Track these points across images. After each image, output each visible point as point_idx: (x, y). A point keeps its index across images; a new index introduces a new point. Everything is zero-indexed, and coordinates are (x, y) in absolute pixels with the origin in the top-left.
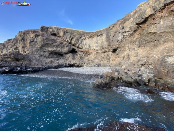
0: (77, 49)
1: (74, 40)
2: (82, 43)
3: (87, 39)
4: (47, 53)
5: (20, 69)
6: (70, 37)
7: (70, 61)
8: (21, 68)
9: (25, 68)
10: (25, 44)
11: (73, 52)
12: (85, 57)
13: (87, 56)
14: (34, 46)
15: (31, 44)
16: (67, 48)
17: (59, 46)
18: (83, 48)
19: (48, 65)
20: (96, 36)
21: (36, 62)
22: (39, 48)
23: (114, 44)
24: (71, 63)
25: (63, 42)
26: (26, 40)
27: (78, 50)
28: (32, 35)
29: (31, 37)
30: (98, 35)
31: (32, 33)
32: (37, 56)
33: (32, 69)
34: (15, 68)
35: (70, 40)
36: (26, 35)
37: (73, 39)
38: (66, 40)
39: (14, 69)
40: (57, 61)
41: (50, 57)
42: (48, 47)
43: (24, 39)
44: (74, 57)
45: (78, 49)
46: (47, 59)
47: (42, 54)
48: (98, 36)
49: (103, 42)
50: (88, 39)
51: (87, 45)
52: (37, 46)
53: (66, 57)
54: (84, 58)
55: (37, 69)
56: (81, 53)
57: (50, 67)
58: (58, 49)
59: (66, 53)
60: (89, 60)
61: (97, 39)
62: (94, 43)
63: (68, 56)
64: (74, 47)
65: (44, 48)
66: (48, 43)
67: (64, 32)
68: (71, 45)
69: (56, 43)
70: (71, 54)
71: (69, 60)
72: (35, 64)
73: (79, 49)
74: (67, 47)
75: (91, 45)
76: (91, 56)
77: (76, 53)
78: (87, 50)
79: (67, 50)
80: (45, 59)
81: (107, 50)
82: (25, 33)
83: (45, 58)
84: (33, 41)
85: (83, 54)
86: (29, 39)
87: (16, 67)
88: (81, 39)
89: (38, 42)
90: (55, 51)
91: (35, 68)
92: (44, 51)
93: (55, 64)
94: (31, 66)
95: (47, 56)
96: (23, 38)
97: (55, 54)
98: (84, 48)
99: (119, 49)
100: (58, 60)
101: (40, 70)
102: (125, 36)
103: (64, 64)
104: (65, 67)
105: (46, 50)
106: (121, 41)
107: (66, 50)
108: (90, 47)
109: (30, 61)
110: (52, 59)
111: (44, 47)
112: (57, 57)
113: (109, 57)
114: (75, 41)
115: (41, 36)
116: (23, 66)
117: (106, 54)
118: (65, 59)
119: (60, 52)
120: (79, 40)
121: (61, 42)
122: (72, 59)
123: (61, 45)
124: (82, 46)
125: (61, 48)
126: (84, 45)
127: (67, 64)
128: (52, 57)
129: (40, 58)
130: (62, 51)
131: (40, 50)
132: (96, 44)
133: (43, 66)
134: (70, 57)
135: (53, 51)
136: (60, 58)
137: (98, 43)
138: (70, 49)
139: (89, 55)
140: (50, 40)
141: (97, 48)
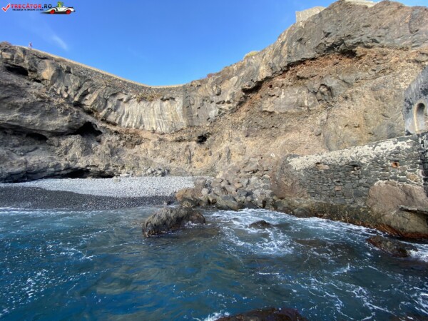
0: (100, 125)
1: (90, 98)
2: (119, 110)
3: (134, 101)
6: (79, 88)
11: (88, 131)
12: (125, 148)
13: (133, 146)
17: (32, 108)
18: (120, 123)
20: (159, 100)
23: (201, 125)
24: (76, 166)
25: (53, 99)
27: (104, 128)
30: (165, 98)
35: (78, 95)
37: (89, 95)
38: (61, 94)
40: (22, 158)
44: (89, 146)
45: (104, 125)
48: (165, 100)
49: (176, 115)
51: (132, 118)
53: (59, 145)
54: (122, 150)
56: (115, 138)
58: (29, 118)
59: (59, 134)
60: (138, 159)
61: (161, 106)
62: (154, 115)
63: (65, 142)
64: (90, 119)
67: (59, 70)
68: (80, 110)
69: (22, 96)
70: (78, 136)
71: (70, 155)
73: (108, 126)
74: (65, 114)
75: (145, 120)
76: (143, 146)
77: (99, 137)
78: (132, 130)
79: (66, 124)
81: (185, 136)
85: (121, 139)
88: (116, 98)
93: (12, 166)
97: (14, 134)
98: (125, 123)
99: (211, 137)
100: (26, 153)
102: (223, 112)
103: (48, 167)
104: (53, 176)
106: (215, 121)
107: (60, 122)
108: (141, 122)
112: (23, 144)
113: (190, 152)
114: (96, 101)
117: (183, 145)
118: (54, 151)
119: (38, 128)
120: (108, 102)
121: (41, 97)
122: (82, 153)
123: (43, 106)
124: (117, 117)
125: (42, 116)
126: (124, 117)
127: (61, 167)
130: (43, 124)
132: (160, 120)
134: (73, 147)
135: (6, 124)
136: (33, 147)
137: (165, 116)
138: (76, 122)
139: (138, 145)
141: (161, 130)
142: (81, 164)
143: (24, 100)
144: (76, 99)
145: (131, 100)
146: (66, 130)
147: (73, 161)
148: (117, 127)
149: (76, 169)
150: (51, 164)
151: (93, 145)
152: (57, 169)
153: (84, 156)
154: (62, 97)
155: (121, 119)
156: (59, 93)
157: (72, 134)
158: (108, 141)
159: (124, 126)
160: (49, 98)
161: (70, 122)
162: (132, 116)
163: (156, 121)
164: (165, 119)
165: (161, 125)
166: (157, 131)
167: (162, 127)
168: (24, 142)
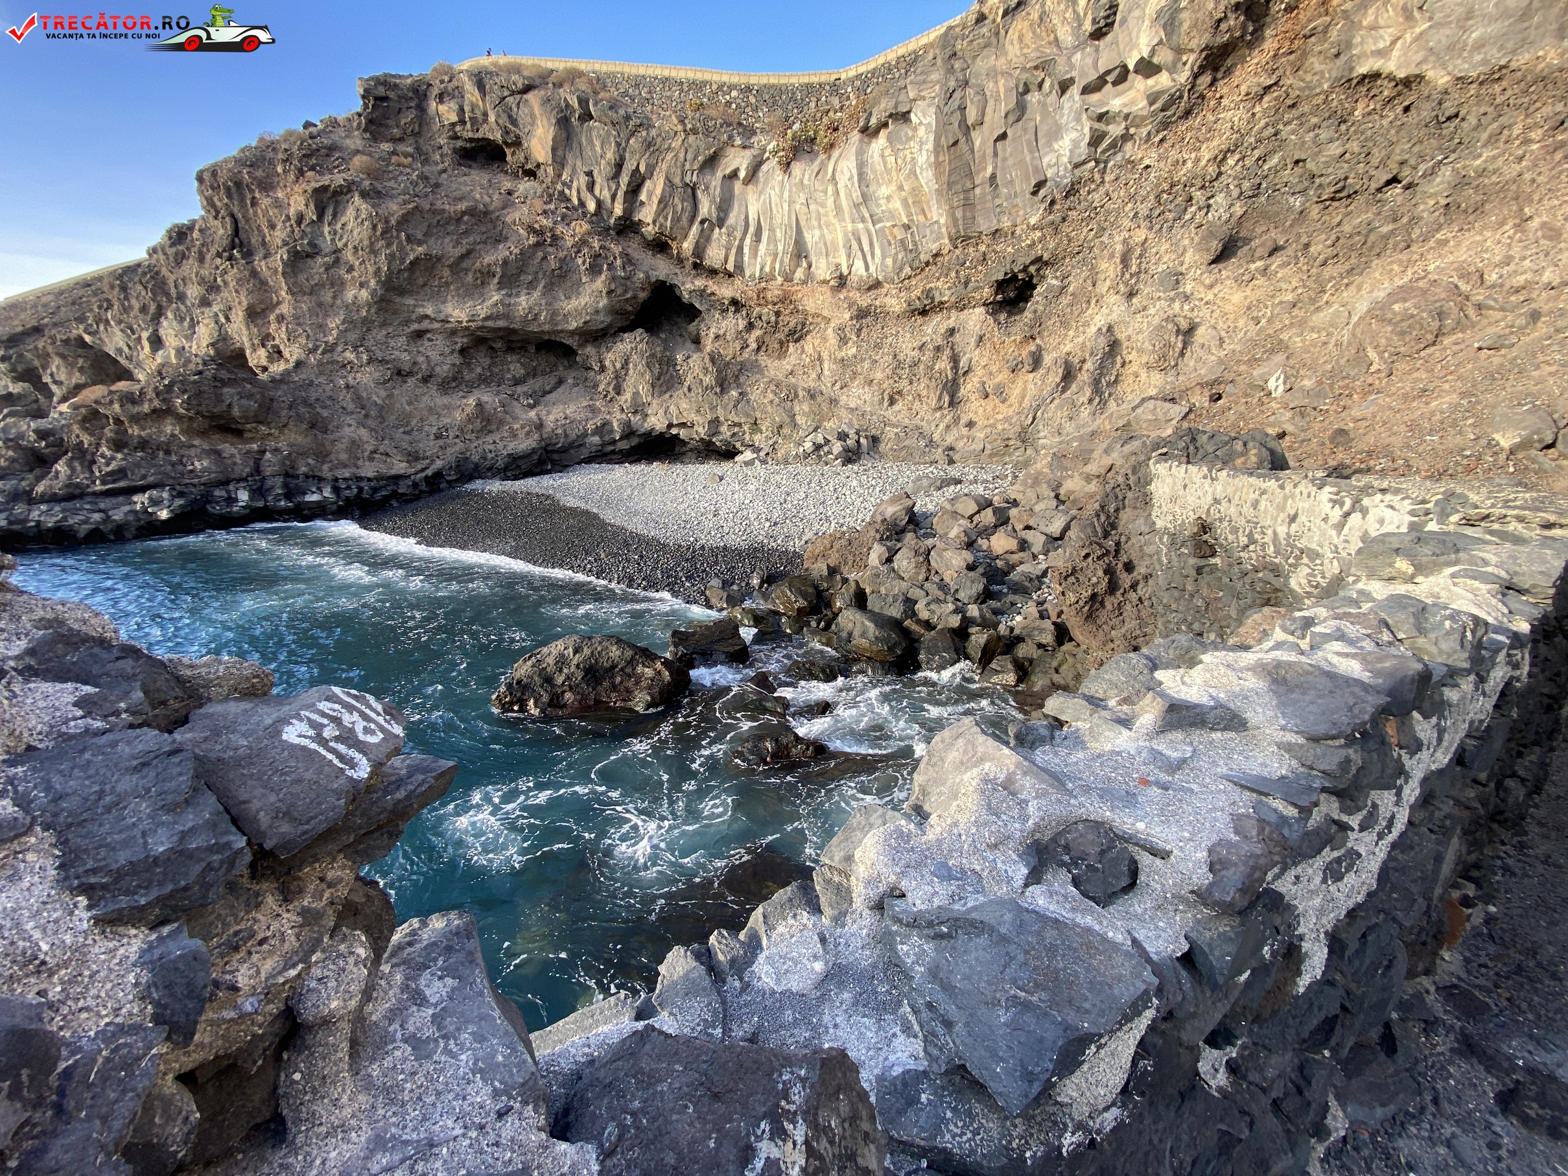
0: (689, 286)
1: (649, 197)
2: (731, 220)
4: (440, 341)
5: (251, 498)
6: (619, 166)
8: (258, 491)
9: (285, 485)
10: (264, 283)
11: (662, 312)
12: (763, 359)
13: (782, 351)
14: (327, 296)
15: (302, 278)
16: (600, 283)
17: (521, 271)
18: (739, 267)
19: (460, 446)
21: (363, 432)
22: (369, 305)
24: (647, 426)
25: (560, 229)
26: (264, 243)
27: (702, 293)
28: (298, 201)
29: (292, 212)
30: (873, 121)
31: (292, 177)
32: (366, 377)
34: (219, 493)
35: (620, 194)
36: (254, 202)
37: (648, 184)
38: (582, 204)
39: (208, 498)
40: (532, 414)
41: (467, 376)
42: (438, 295)
43: (242, 234)
44: (671, 362)
45: (699, 283)
46: (445, 400)
47: (405, 357)
50: (779, 176)
51: (773, 240)
52: (350, 294)
53: (603, 369)
54: (756, 368)
56: (732, 323)
57: (477, 465)
58: (524, 302)
59: (598, 336)
63: (613, 356)
64: (661, 268)
65: (410, 301)
66: (428, 257)
68: (634, 247)
69: (500, 239)
70: (639, 334)
71: (628, 395)
72: (355, 445)
73: (712, 286)
74: (594, 270)
75: (811, 237)
77: (692, 327)
78: (773, 293)
79: (603, 302)
81: (944, 289)
82: (238, 184)
83: (433, 388)
84: (313, 252)
85: (750, 326)
86: (279, 236)
87: (225, 483)
88: (719, 174)
89: (348, 255)
90: (501, 323)
91: (360, 479)
92: (415, 326)
93: (514, 436)
94: (325, 467)
95: (444, 370)
96: (236, 231)
97: (510, 349)
98: (752, 268)
99: (1052, 280)
100: (538, 398)
101: (395, 495)
102: (1115, 130)
103: (585, 435)
104: (606, 455)
105: (425, 325)
106: (1071, 191)
107: (586, 299)
108: (800, 252)
109: (313, 426)
110: (488, 397)
111: (402, 292)
112: (533, 373)
113: (955, 360)
114: (663, 202)
115: (364, 195)
116: (268, 471)
117: (935, 327)
118: (596, 386)
119: (547, 327)
120: (699, 193)
121: (535, 231)
122: (653, 385)
123: (544, 258)
124: (728, 249)
125: (549, 288)
126: (748, 241)
127: (612, 431)
128: (485, 380)
129: (390, 396)
130: (555, 313)
131: (384, 325)
132: (860, 226)
133: (417, 459)
134: (631, 372)
135: (483, 327)
136: (553, 381)
137: (879, 206)
138: (626, 291)
139: (797, 341)
140: (442, 223)
141: (867, 268)
142: (656, 422)
143: (501, 253)
144: (618, 210)
145: (764, 168)
146: (608, 319)
147: (636, 412)
148: (738, 281)
149: (648, 434)
150: (590, 426)
151: (679, 357)
152: (607, 438)
153: (661, 394)
154: (584, 214)
155: (740, 249)
156: (576, 202)
157: (623, 331)
158: (717, 337)
159: (752, 276)
160: (551, 230)
161: (610, 292)
162: (772, 230)
163: (845, 234)
164: (881, 220)
165: (866, 248)
166: (853, 280)
167: (869, 258)
168: (535, 369)
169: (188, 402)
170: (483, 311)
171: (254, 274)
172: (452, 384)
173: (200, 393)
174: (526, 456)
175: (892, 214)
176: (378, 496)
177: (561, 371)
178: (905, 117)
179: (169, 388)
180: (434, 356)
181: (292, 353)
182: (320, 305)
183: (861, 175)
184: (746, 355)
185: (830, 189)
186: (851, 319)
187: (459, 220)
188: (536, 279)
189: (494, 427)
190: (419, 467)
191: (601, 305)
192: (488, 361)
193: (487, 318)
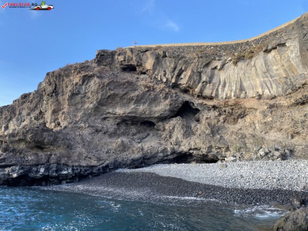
0: (197, 102)
1: (185, 76)
2: (214, 81)
4: (111, 121)
5: (45, 171)
6: (175, 68)
7: (178, 143)
8: (47, 169)
9: (57, 167)
10: (59, 103)
11: (186, 111)
12: (226, 125)
13: (235, 121)
14: (79, 106)
15: (73, 101)
16: (167, 102)
17: (142, 98)
18: (217, 95)
19: (115, 156)
20: (262, 53)
21: (84, 150)
22: (92, 109)
24: (180, 150)
25: (156, 86)
26: (63, 91)
27: (201, 104)
28: (77, 79)
29: (74, 82)
30: (270, 47)
31: (76, 73)
32: (86, 132)
33: (73, 170)
34: (35, 169)
35: (175, 76)
36: (63, 80)
37: (184, 73)
38: (161, 80)
39: (30, 171)
40: (140, 145)
41: (118, 132)
42: (114, 106)
43: (57, 89)
44: (189, 127)
45: (201, 101)
46: (110, 140)
47: (100, 125)
48: (270, 51)
50: (233, 66)
51: (230, 86)
52: (86, 106)
53: (164, 130)
54: (224, 127)
55: (86, 171)
56: (213, 114)
57: (120, 163)
58: (141, 108)
59: (163, 119)
61: (265, 61)
62: (257, 74)
63: (168, 126)
64: (187, 97)
65: (105, 108)
66: (114, 94)
68: (177, 90)
69: (135, 90)
70: (178, 118)
71: (174, 139)
72: (80, 154)
73: (205, 102)
74: (166, 98)
75: (245, 84)
78: (231, 102)
79: (168, 108)
80: (106, 139)
82: (60, 75)
84: (79, 93)
85: (220, 115)
86: (69, 88)
87: (37, 165)
88: (210, 68)
89: (89, 94)
90: (133, 115)
91: (80, 166)
92: (104, 116)
93: (133, 153)
94: (70, 161)
95: (111, 130)
96: (55, 88)
97: (133, 124)
98: (222, 95)
100: (141, 139)
101: (92, 173)
103: (158, 153)
104: (163, 161)
105: (108, 115)
107: (162, 107)
108: (242, 89)
109: (68, 147)
110: (125, 139)
111: (105, 105)
112: (139, 132)
114: (190, 77)
115: (98, 77)
116: (52, 161)
118: (161, 136)
119: (148, 116)
120: (202, 74)
121: (148, 87)
122: (184, 135)
123: (150, 95)
124: (213, 90)
125: (150, 104)
126: (220, 87)
127: (167, 151)
128: (123, 134)
129: (93, 138)
130: (151, 111)
131: (95, 115)
132: (266, 79)
133: (100, 160)
134: (176, 130)
135: (127, 116)
136: (146, 134)
137: (273, 72)
138: (175, 104)
139: (242, 118)
140: (119, 85)
141: (270, 92)
142: (184, 148)
143: (137, 93)
144: (173, 81)
145: (227, 65)
146: (169, 113)
147: (176, 145)
148: (215, 100)
149: (180, 153)
150: (160, 149)
151: (193, 125)
152: (165, 154)
153: (187, 138)
154: (162, 82)
155: (217, 90)
156: (159, 79)
157: (173, 117)
158: (207, 118)
159: (222, 98)
160: (153, 86)
161: (170, 104)
162: (230, 83)
163: (260, 82)
164: (274, 77)
165: (269, 86)
166: (265, 96)
167: (270, 89)
168: (139, 131)
169: (32, 137)
170: (128, 110)
171: (57, 100)
172: (113, 135)
173: (36, 134)
174: (137, 160)
175: (278, 75)
176: (86, 173)
177: (148, 131)
178: (283, 45)
179: (27, 132)
180: (109, 126)
181: (63, 124)
182: (76, 109)
183: (266, 64)
184: (219, 123)
185: (253, 69)
186: (268, 108)
187: (124, 84)
188: (146, 101)
189: (126, 149)
190: (101, 163)
191: (167, 108)
192: (125, 128)
193: (129, 113)
